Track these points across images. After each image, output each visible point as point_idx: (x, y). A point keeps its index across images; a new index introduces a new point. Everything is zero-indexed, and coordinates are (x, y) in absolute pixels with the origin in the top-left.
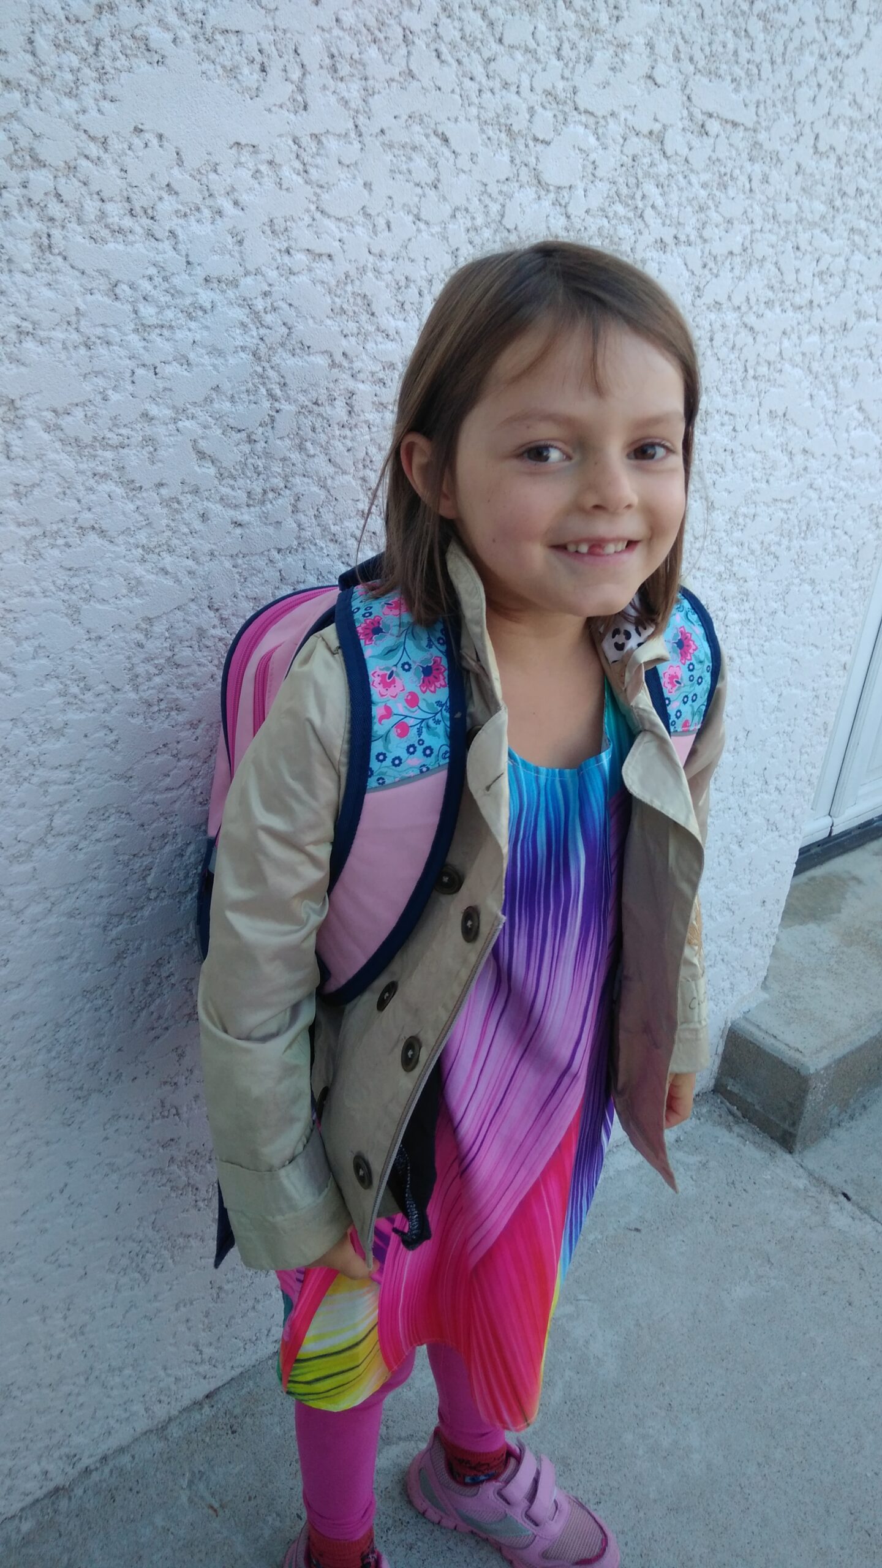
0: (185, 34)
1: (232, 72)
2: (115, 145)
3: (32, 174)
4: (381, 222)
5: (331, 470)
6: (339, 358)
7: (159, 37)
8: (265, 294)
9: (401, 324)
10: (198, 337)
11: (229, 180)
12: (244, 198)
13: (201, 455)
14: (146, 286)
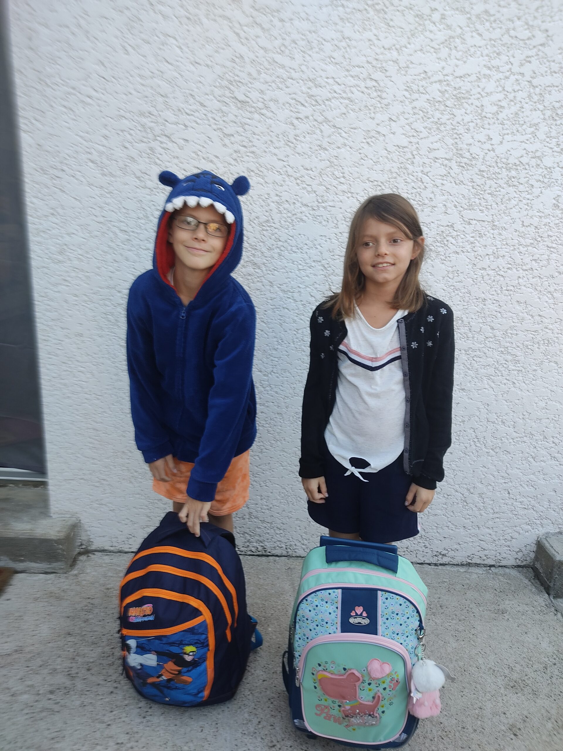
0: (311, 218)
2: (295, 237)
3: (278, 243)
7: (305, 218)
10: (312, 272)
11: (319, 242)
12: (322, 245)
13: (312, 296)
14: (300, 262)
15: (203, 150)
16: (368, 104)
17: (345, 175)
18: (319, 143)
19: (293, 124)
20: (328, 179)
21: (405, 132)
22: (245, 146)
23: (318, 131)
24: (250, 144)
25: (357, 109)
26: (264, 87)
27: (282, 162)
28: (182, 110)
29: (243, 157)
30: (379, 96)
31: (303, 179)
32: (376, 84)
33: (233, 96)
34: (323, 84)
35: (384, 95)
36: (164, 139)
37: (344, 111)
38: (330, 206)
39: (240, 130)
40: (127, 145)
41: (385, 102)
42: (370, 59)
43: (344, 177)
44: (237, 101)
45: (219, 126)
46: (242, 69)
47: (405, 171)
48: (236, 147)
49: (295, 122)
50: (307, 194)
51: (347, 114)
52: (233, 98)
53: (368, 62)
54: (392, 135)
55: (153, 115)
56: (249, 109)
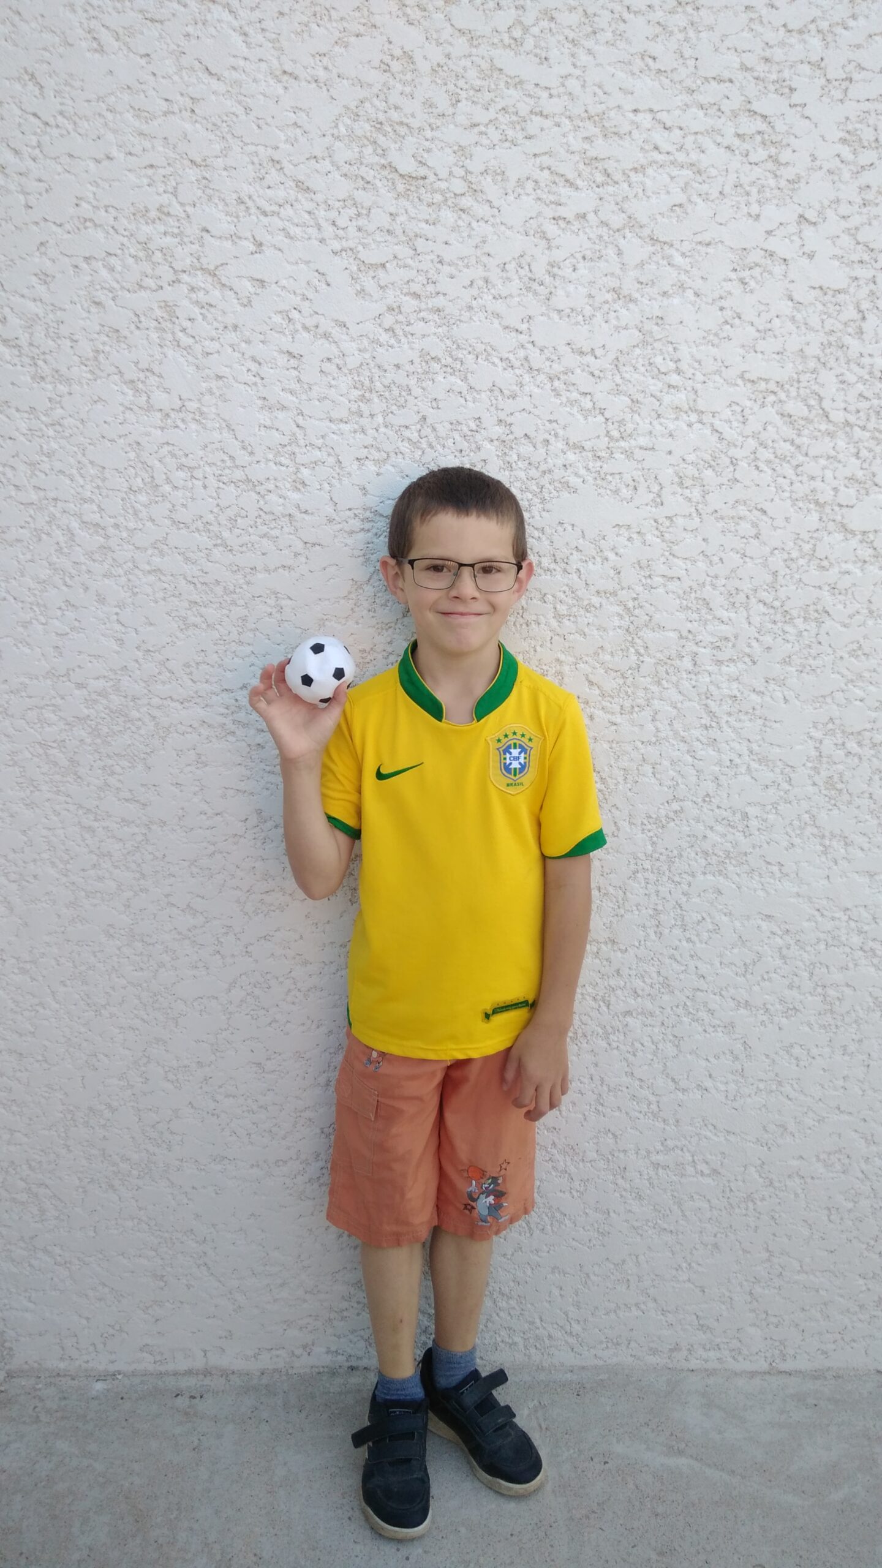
0: (590, 479)
1: (616, 492)
2: (548, 530)
4: (716, 559)
5: (681, 698)
6: (685, 633)
7: (574, 481)
8: (635, 599)
9: (733, 615)
10: (591, 621)
11: (612, 543)
12: (621, 551)
13: (591, 683)
14: (562, 596)
15: (305, 306)
16: (745, 180)
17: (683, 366)
18: (613, 283)
19: (544, 236)
20: (636, 376)
21: (839, 253)
22: (416, 296)
23: (611, 252)
24: (430, 288)
25: (715, 194)
26: (468, 138)
27: (514, 334)
28: (247, 199)
29: (409, 324)
30: (771, 157)
31: (571, 378)
32: (763, 127)
33: (383, 161)
34: (626, 128)
35: (785, 156)
36: (200, 280)
37: (681, 198)
38: (641, 448)
39: (404, 251)
40: (101, 296)
41: (788, 173)
42: (750, 60)
43: (678, 371)
44: (396, 176)
45: (345, 244)
46: (408, 89)
47: (839, 353)
48: (391, 296)
49: (551, 229)
50: (580, 417)
51: (690, 208)
52: (384, 167)
53: (745, 68)
54: (805, 261)
55: (168, 214)
56: (427, 197)
